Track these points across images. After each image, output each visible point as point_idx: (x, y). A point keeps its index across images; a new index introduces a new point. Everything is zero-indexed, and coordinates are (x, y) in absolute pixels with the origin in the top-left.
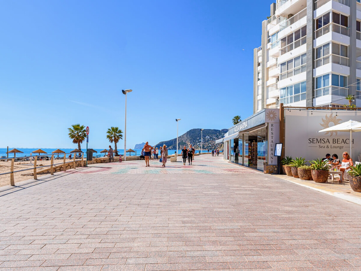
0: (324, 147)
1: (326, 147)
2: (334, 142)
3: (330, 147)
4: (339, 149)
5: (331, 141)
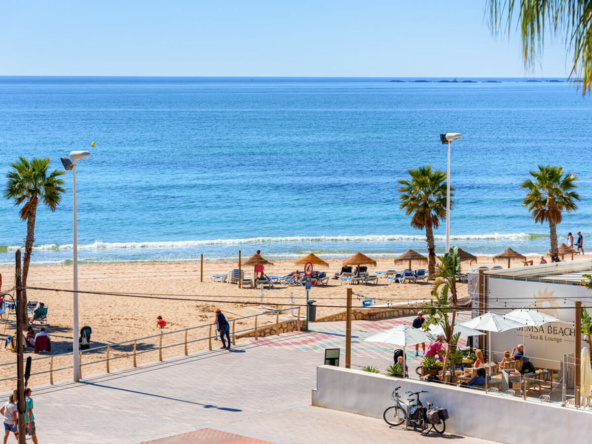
0: (537, 338)
1: (539, 338)
2: (550, 332)
3: (544, 338)
4: (555, 342)
5: (546, 330)
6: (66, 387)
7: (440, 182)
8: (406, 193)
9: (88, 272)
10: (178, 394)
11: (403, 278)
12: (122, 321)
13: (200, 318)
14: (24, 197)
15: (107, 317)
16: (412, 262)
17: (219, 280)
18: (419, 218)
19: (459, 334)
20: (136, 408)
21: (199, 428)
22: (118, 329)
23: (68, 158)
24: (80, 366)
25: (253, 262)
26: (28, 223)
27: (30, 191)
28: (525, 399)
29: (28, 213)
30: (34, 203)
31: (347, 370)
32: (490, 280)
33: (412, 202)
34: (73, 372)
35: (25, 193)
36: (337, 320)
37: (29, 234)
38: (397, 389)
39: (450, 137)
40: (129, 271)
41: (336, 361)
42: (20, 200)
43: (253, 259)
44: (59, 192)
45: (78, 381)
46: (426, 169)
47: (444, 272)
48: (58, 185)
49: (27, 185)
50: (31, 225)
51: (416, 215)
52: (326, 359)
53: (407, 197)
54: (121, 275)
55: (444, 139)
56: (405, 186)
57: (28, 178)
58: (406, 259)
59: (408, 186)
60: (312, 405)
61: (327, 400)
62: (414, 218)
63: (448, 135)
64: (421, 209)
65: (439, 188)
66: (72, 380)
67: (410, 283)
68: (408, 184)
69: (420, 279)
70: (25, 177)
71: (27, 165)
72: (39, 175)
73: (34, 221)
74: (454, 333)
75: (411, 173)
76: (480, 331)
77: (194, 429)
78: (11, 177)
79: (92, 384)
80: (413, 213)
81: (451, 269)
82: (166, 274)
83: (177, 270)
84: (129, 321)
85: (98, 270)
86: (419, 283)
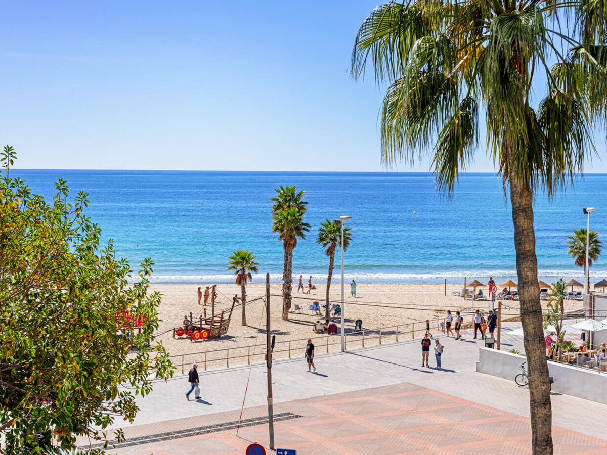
6: (337, 354)
7: (594, 238)
8: (572, 245)
9: (381, 288)
10: (398, 361)
11: (567, 297)
12: (388, 318)
13: (434, 317)
14: (328, 243)
15: (380, 315)
16: (574, 287)
17: (455, 294)
18: (580, 260)
19: (565, 331)
20: (371, 369)
21: (403, 382)
22: (383, 322)
23: (339, 220)
24: (346, 342)
25: (473, 285)
26: (330, 258)
27: (331, 239)
28: (599, 373)
29: (330, 252)
30: (334, 246)
31: (498, 351)
32: (597, 299)
33: (575, 250)
34: (341, 346)
35: (328, 240)
36: (514, 321)
37: (331, 264)
38: (523, 364)
39: (589, 210)
40: (405, 288)
41: (492, 345)
42: (325, 245)
43: (474, 282)
44: (349, 240)
45: (344, 352)
46: (585, 230)
47: (556, 293)
48: (348, 236)
49: (330, 235)
50: (332, 259)
51: (578, 258)
52: (486, 344)
53: (573, 247)
54: (399, 290)
55: (585, 211)
56: (572, 240)
57: (330, 232)
58: (570, 285)
59: (573, 240)
60: (477, 371)
61: (485, 369)
62: (577, 260)
63: (588, 209)
64: (581, 255)
65: (593, 241)
66: (340, 351)
67: (572, 299)
68: (573, 239)
69: (578, 297)
70: (328, 231)
71: (330, 224)
72: (337, 230)
73: (334, 257)
74: (561, 331)
75: (576, 232)
76: (583, 330)
77: (399, 383)
78: (321, 230)
79: (351, 353)
80: (576, 258)
81: (560, 291)
82: (427, 290)
83: (434, 288)
84: (391, 318)
85: (387, 287)
86: (577, 300)
